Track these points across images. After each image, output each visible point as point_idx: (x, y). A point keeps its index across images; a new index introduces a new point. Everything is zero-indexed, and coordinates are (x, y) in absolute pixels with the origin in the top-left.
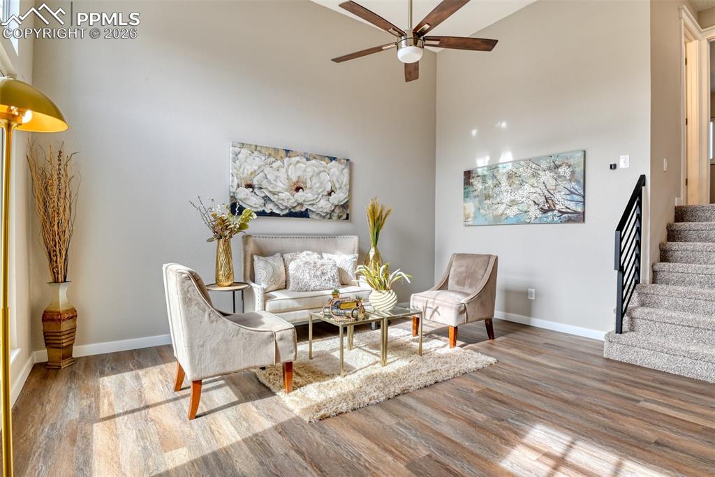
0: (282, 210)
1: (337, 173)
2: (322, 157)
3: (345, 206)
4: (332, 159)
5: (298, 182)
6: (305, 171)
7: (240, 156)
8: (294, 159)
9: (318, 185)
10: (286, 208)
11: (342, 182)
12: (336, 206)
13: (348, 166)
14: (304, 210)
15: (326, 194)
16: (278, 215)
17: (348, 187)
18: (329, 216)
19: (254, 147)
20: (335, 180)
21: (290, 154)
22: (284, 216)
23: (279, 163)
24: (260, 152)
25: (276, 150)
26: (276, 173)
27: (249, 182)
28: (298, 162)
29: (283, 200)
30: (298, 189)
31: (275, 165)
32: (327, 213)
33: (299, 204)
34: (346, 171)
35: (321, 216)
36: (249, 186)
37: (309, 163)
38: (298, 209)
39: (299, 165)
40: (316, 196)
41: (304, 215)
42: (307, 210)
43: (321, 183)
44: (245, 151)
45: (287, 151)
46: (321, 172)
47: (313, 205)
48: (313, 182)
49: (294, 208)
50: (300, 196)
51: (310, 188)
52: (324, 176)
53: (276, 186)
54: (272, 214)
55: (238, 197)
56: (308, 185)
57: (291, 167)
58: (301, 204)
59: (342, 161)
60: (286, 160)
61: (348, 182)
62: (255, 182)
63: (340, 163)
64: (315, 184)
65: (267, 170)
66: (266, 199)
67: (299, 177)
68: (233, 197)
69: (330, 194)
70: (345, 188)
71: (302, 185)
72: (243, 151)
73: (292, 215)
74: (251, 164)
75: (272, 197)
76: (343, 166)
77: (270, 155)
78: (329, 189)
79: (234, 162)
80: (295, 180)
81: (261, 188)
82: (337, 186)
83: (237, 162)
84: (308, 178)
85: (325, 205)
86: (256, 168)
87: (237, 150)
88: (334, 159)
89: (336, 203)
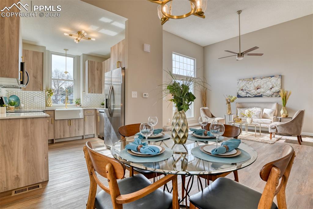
0: (252, 95)
1: (275, 81)
2: (268, 77)
3: (278, 92)
4: (272, 77)
5: (258, 87)
6: (260, 83)
7: (239, 83)
8: (256, 80)
9: (266, 86)
10: (254, 95)
11: (277, 84)
12: (274, 93)
13: (281, 78)
14: (260, 95)
15: (270, 89)
16: (251, 97)
17: (280, 85)
18: (271, 96)
19: (243, 80)
20: (273, 83)
21: (255, 79)
22: (253, 97)
23: (251, 82)
24: (245, 80)
25: (250, 79)
26: (250, 85)
27: (242, 89)
28: (258, 80)
29: (253, 92)
30: (258, 89)
31: (249, 83)
32: (270, 95)
33: (258, 93)
34: (279, 80)
35: (267, 96)
36: (242, 90)
37: (262, 80)
38: (258, 95)
39: (258, 81)
40: (265, 90)
41: (261, 96)
42: (261, 95)
43: (267, 85)
44: (241, 81)
45: (254, 78)
46: (267, 82)
47: (264, 93)
48: (264, 85)
49: (256, 94)
50: (259, 91)
51: (263, 88)
52: (269, 83)
53: (250, 89)
54: (249, 97)
55: (239, 93)
56: (262, 87)
57: (255, 83)
58: (259, 93)
59: (277, 76)
60: (253, 81)
61: (280, 83)
62: (244, 89)
63: (276, 77)
64: (265, 86)
65: (247, 85)
66: (247, 93)
67: (258, 85)
68: (238, 93)
69: (271, 89)
70: (278, 86)
71: (259, 87)
72: (240, 81)
73: (256, 96)
74: (242, 84)
75: (249, 92)
76: (278, 78)
77: (248, 81)
78: (271, 87)
79: (238, 84)
80: (257, 86)
81: (245, 90)
82: (275, 85)
83: (239, 84)
84: (262, 85)
85: (269, 92)
86: (244, 85)
87: (238, 81)
88: (273, 76)
89: (274, 91)
